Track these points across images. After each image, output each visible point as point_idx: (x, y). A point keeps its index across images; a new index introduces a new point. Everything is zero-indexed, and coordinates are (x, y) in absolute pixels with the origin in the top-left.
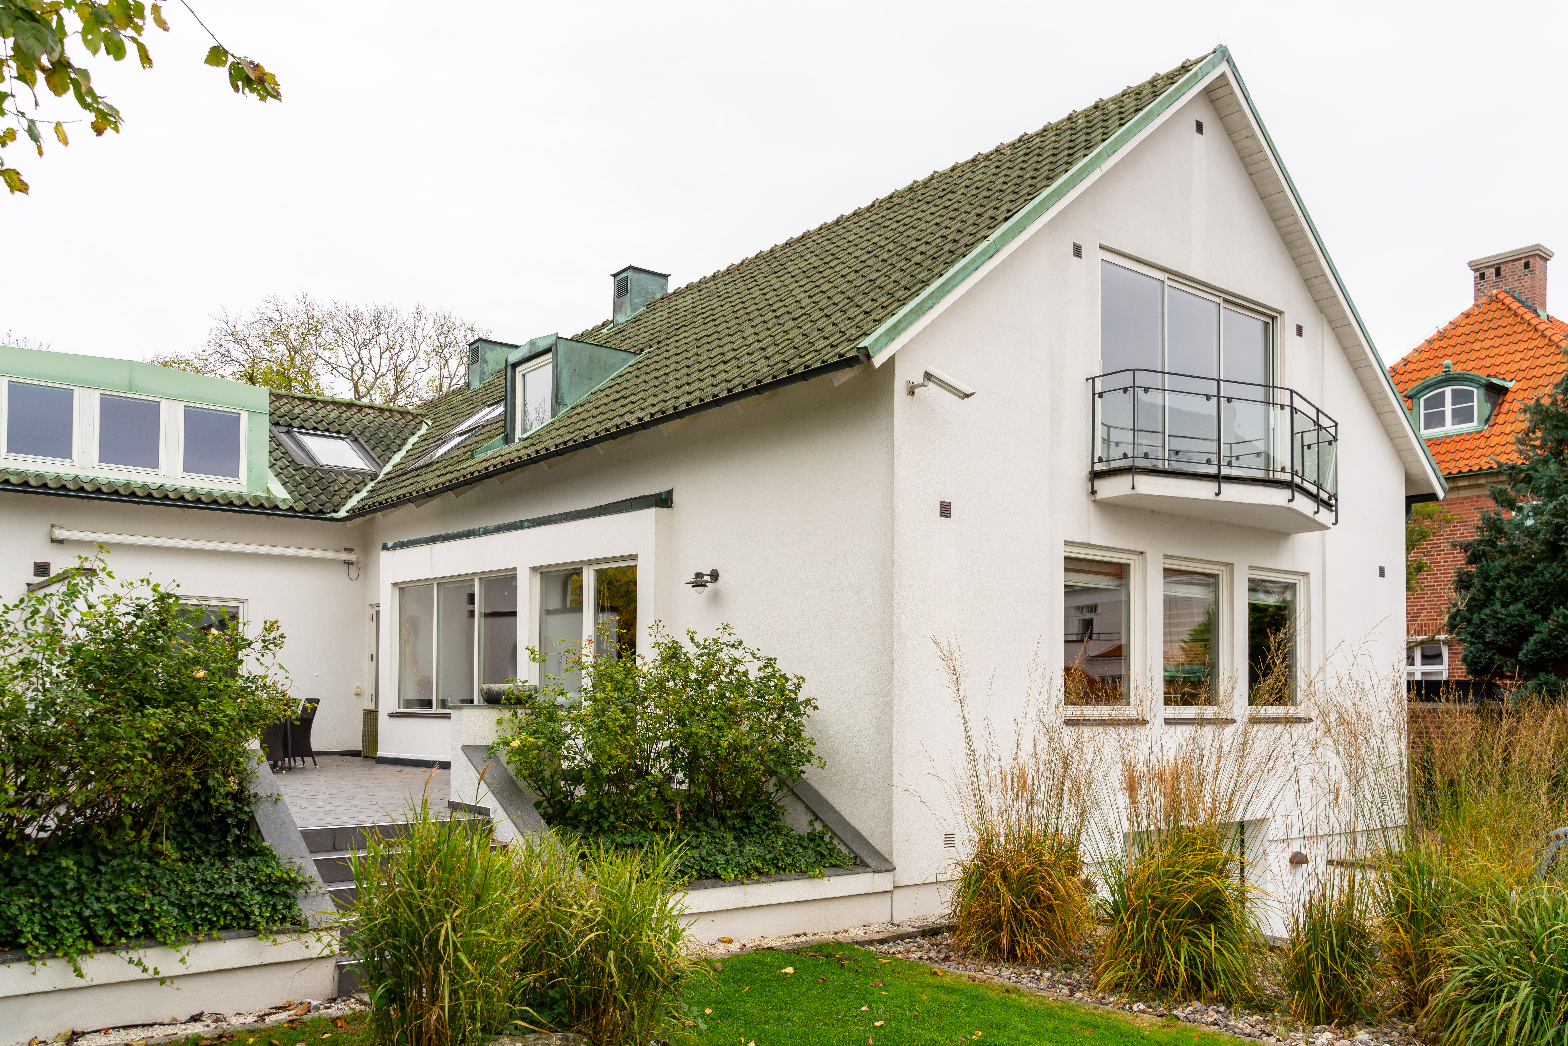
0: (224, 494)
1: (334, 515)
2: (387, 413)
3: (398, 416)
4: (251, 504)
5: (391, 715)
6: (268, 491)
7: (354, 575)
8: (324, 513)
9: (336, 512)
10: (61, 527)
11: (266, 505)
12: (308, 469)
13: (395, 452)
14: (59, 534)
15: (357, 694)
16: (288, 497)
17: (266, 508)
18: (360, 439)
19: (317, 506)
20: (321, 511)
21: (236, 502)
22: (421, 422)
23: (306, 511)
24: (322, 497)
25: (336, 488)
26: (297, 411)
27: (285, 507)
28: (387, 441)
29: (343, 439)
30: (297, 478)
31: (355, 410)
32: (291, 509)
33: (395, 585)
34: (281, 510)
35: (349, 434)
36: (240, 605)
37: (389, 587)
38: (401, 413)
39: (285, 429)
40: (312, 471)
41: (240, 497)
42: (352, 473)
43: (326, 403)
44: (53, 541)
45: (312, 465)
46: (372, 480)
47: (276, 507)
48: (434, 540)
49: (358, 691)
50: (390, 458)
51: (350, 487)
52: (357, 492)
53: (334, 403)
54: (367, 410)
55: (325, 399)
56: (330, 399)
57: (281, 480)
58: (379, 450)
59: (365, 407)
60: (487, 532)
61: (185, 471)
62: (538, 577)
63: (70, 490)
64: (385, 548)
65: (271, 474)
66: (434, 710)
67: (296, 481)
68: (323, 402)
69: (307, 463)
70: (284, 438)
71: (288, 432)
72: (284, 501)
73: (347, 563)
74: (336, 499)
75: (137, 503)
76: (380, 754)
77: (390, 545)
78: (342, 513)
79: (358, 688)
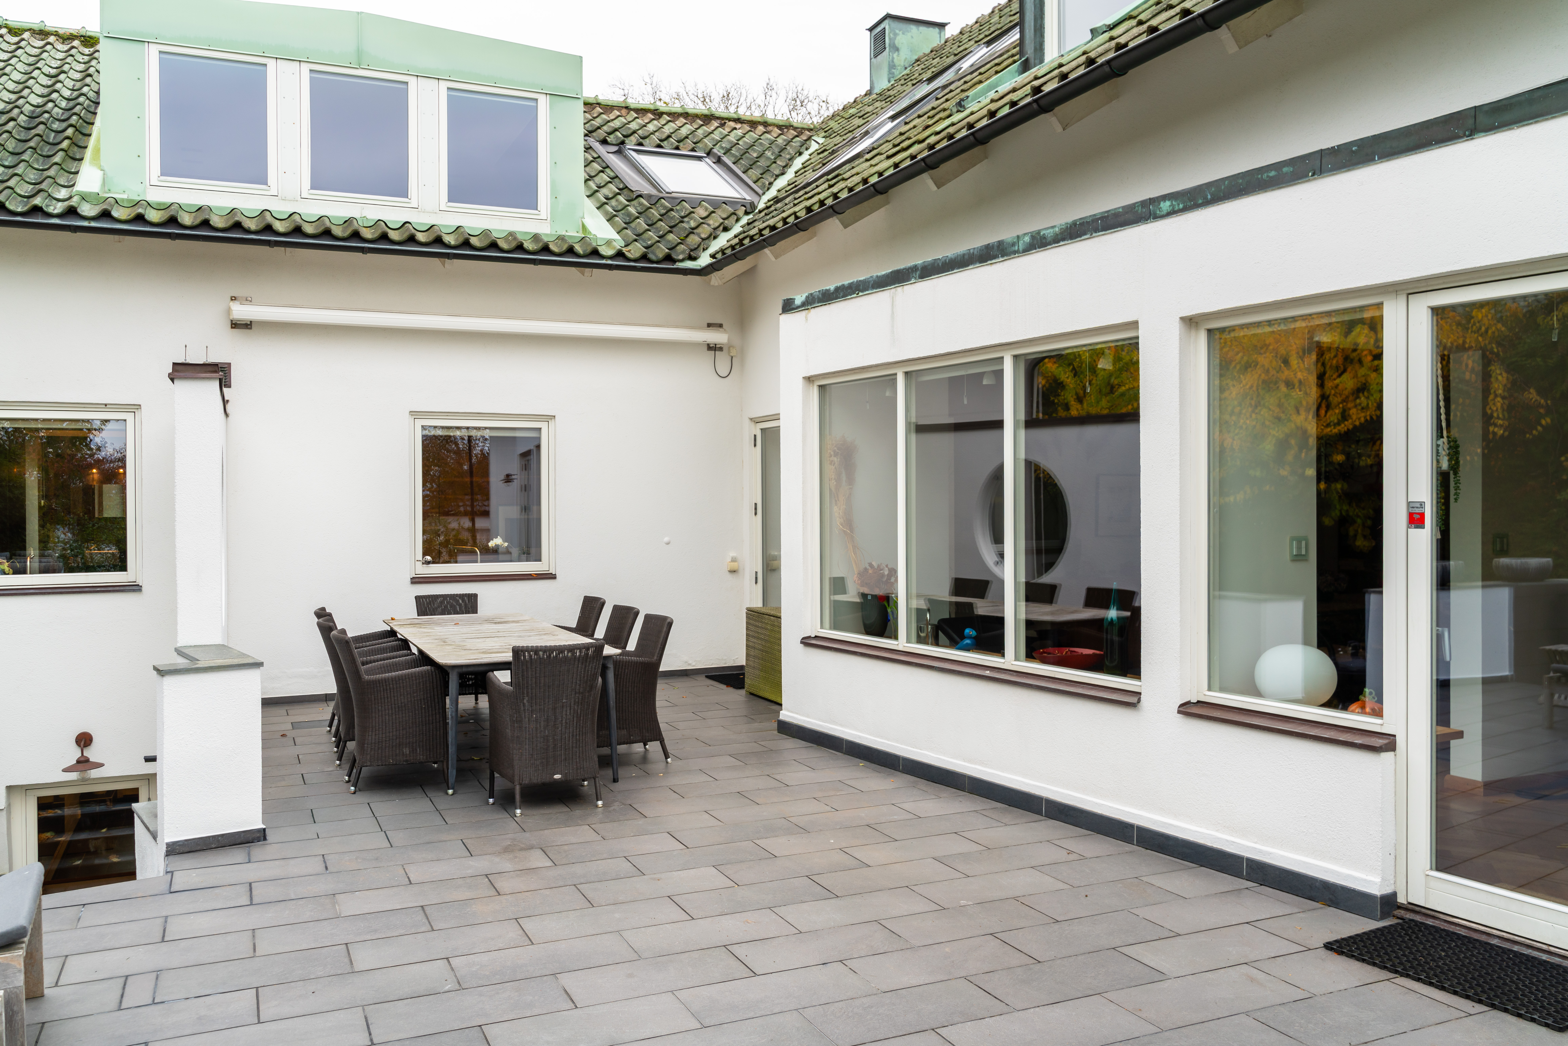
0: (511, 234)
1: (689, 264)
2: (761, 128)
3: (777, 131)
4: (553, 247)
5: (807, 642)
6: (584, 227)
7: (723, 370)
8: (674, 261)
9: (694, 259)
10: (248, 300)
11: (578, 248)
12: (649, 197)
13: (777, 176)
14: (241, 311)
15: (733, 572)
16: (617, 237)
17: (578, 255)
18: (725, 159)
19: (662, 250)
20: (668, 258)
21: (529, 246)
22: (809, 138)
23: (644, 257)
24: (671, 237)
25: (693, 224)
26: (634, 126)
27: (610, 252)
28: (762, 163)
29: (699, 158)
30: (632, 210)
31: (715, 124)
32: (620, 254)
33: (809, 379)
34: (603, 257)
35: (709, 153)
36: (543, 425)
37: (800, 383)
38: (780, 127)
39: (615, 148)
40: (655, 201)
41: (536, 237)
42: (716, 203)
43: (674, 116)
44: (235, 325)
45: (654, 192)
46: (747, 213)
47: (595, 253)
48: (898, 278)
49: (734, 566)
50: (771, 184)
51: (715, 221)
52: (726, 229)
53: (686, 115)
54: (732, 124)
55: (673, 110)
56: (680, 110)
57: (606, 213)
58: (755, 173)
59: (730, 120)
60: (1039, 242)
61: (450, 200)
62: (1202, 340)
63: (248, 231)
64: (788, 307)
65: (590, 205)
66: (902, 643)
67: (629, 214)
68: (669, 114)
69: (646, 188)
70: (615, 161)
71: (619, 152)
72: (609, 243)
73: (713, 348)
74: (694, 240)
75: (363, 250)
76: (786, 715)
77: (799, 300)
78: (704, 260)
79: (734, 560)
